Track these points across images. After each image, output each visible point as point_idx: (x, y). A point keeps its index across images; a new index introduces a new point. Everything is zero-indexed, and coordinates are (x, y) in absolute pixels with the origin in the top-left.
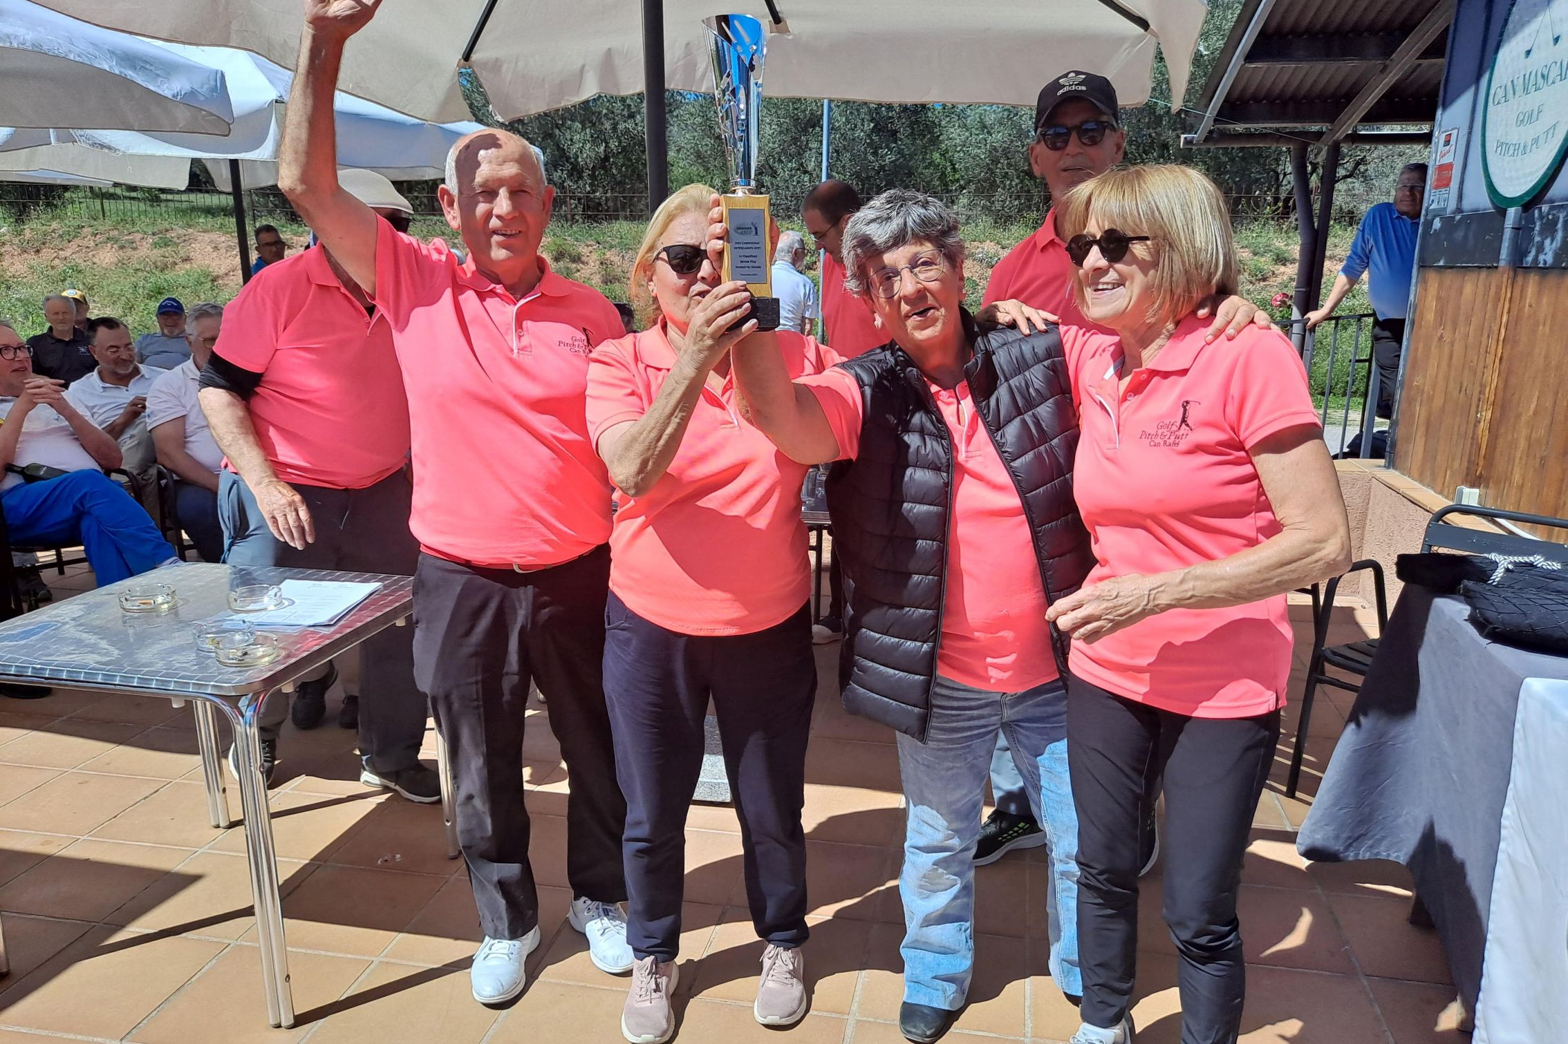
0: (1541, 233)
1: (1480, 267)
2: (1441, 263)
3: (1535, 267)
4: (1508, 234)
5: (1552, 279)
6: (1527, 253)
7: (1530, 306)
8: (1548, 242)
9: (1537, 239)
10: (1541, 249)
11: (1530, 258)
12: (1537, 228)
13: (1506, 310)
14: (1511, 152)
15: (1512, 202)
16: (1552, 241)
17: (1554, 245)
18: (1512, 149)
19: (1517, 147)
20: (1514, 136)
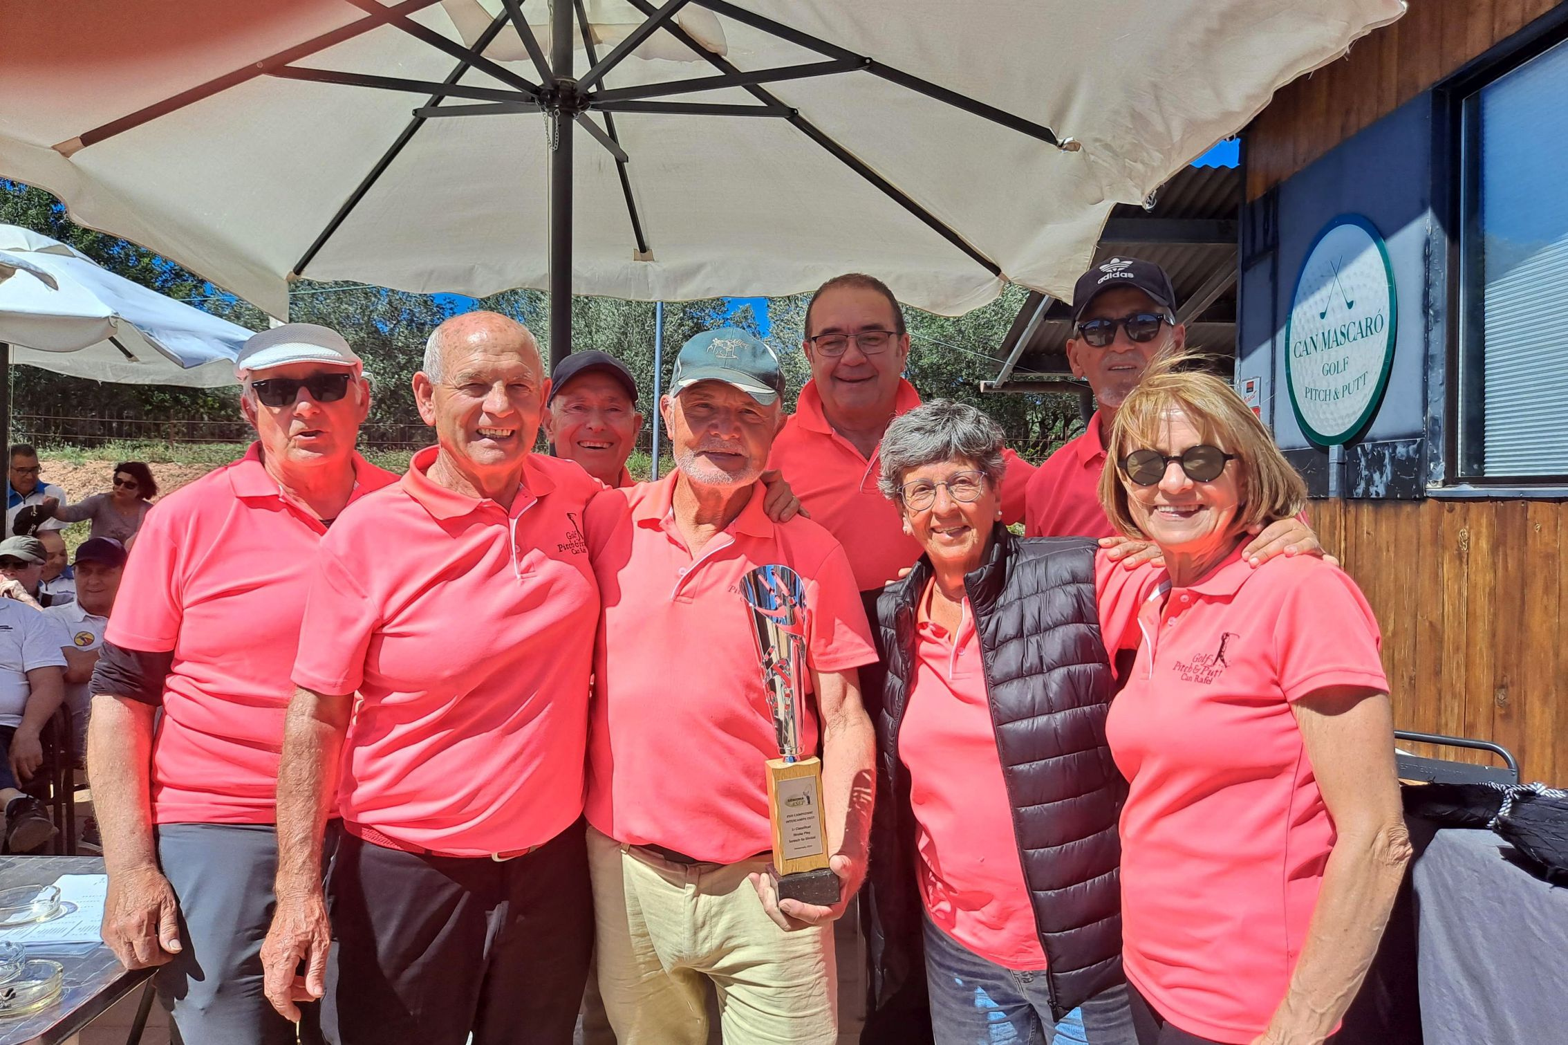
0: (1368, 467)
3: (1366, 498)
4: (1333, 470)
5: (1388, 510)
6: (1356, 485)
7: (1368, 533)
8: (1376, 476)
9: (1365, 473)
10: (1370, 481)
11: (1360, 490)
12: (1363, 463)
13: (1343, 538)
14: (1322, 396)
15: (1334, 440)
16: (1382, 474)
17: (1384, 478)
18: (1322, 395)
19: (1328, 393)
20: (1323, 383)
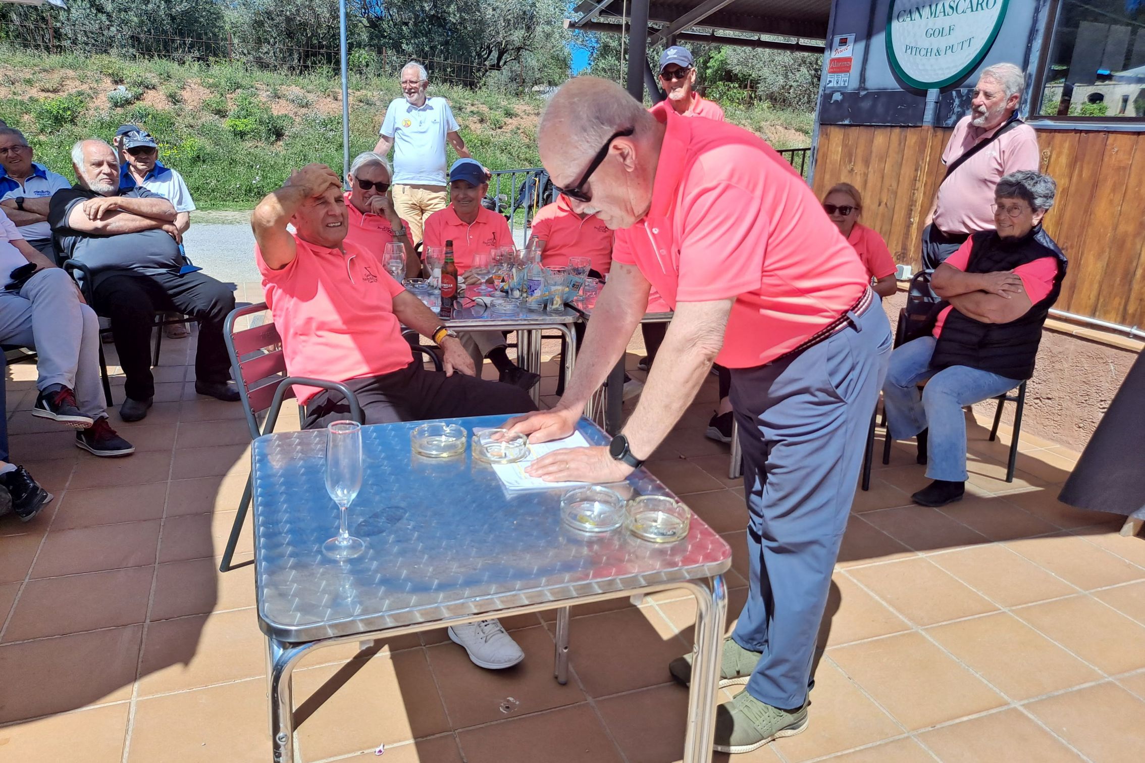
1: (892, 126)
2: (847, 122)
4: (930, 107)
9: (956, 110)
12: (957, 102)
13: (929, 154)
15: (932, 85)
18: (923, 52)
19: (929, 51)
20: (925, 43)
